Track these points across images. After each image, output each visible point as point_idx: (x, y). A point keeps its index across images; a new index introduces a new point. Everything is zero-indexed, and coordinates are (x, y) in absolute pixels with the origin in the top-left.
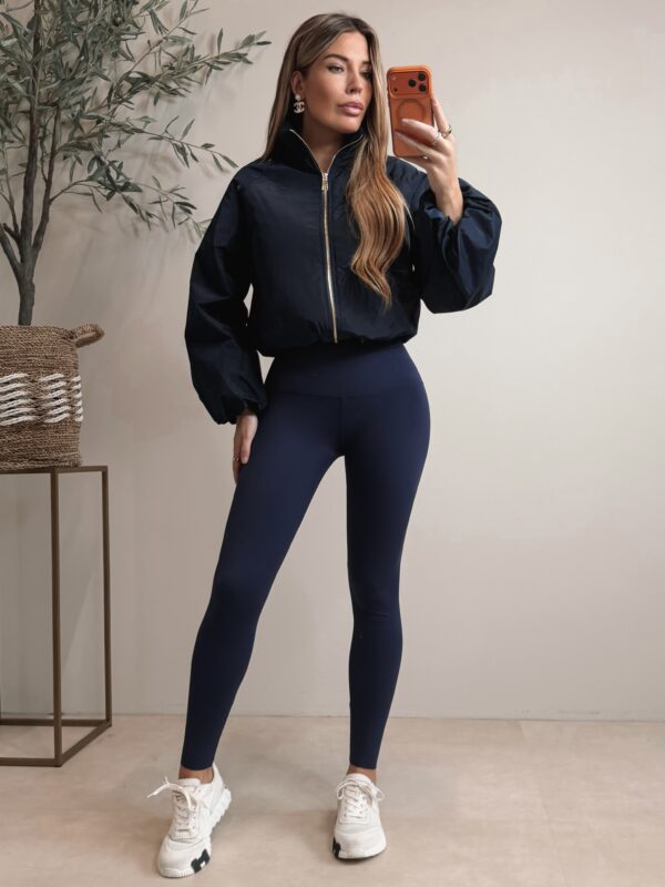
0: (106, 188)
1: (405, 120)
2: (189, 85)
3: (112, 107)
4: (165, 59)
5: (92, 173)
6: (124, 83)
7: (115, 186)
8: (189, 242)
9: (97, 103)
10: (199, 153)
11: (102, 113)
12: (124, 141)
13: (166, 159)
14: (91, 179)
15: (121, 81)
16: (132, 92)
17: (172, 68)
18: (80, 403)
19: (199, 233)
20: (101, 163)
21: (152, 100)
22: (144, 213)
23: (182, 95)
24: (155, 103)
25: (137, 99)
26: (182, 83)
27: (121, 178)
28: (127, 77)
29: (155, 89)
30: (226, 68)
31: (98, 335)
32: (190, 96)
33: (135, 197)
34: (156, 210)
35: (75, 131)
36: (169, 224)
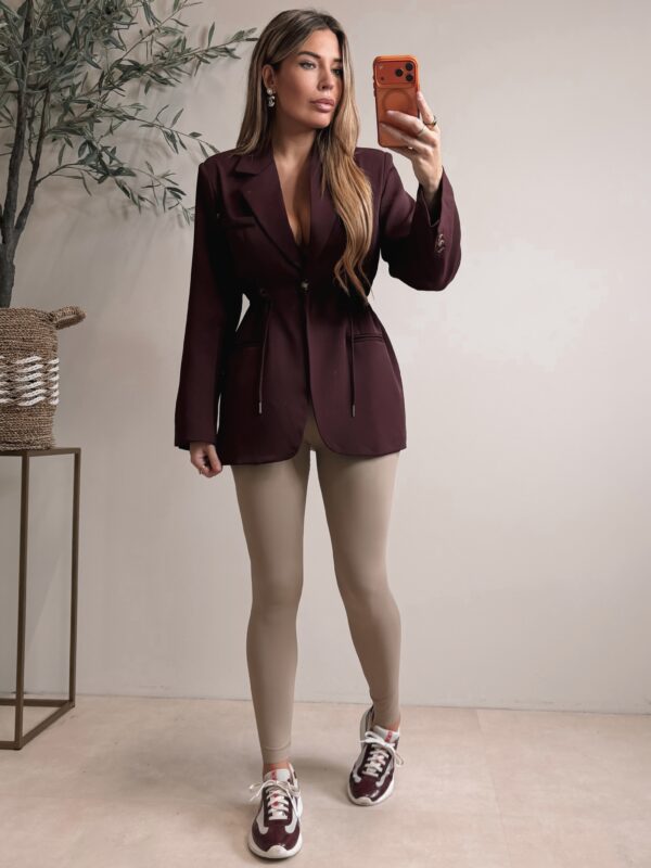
0: (98, 172)
1: (391, 112)
2: (179, 75)
3: (104, 92)
4: (156, 49)
5: (83, 157)
6: (115, 69)
7: (106, 169)
9: (87, 87)
10: (187, 141)
11: (93, 98)
12: (116, 127)
13: (158, 144)
14: (82, 162)
15: (111, 69)
16: (124, 79)
17: (163, 58)
18: (56, 386)
19: (188, 218)
20: (93, 148)
21: (143, 88)
22: (136, 197)
23: (171, 85)
24: (146, 91)
25: (127, 86)
26: (173, 73)
27: (114, 162)
28: (118, 64)
29: (146, 77)
30: (213, 61)
31: (78, 318)
32: (180, 87)
33: (128, 181)
34: (148, 194)
35: (65, 114)
36: (160, 208)
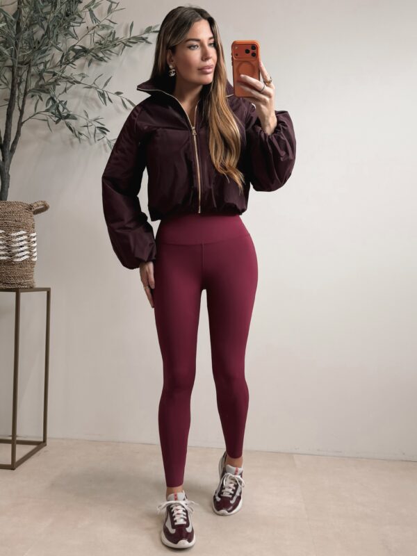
0: (56, 117)
1: (242, 76)
2: (111, 55)
3: (63, 66)
4: (97, 38)
5: (48, 107)
6: (71, 52)
7: (61, 116)
8: (104, 152)
9: (54, 63)
10: (113, 97)
11: (57, 70)
12: (68, 88)
13: (93, 99)
14: (47, 111)
15: (69, 51)
16: (76, 58)
17: (101, 44)
18: (35, 250)
19: (110, 146)
20: (54, 101)
21: (87, 63)
22: (77, 133)
23: (105, 61)
24: (89, 65)
25: (78, 62)
26: (107, 53)
27: (65, 111)
28: (72, 48)
29: (89, 57)
30: (134, 46)
31: (45, 208)
32: (110, 63)
33: (73, 123)
34: (84, 131)
35: (39, 81)
36: (92, 140)
